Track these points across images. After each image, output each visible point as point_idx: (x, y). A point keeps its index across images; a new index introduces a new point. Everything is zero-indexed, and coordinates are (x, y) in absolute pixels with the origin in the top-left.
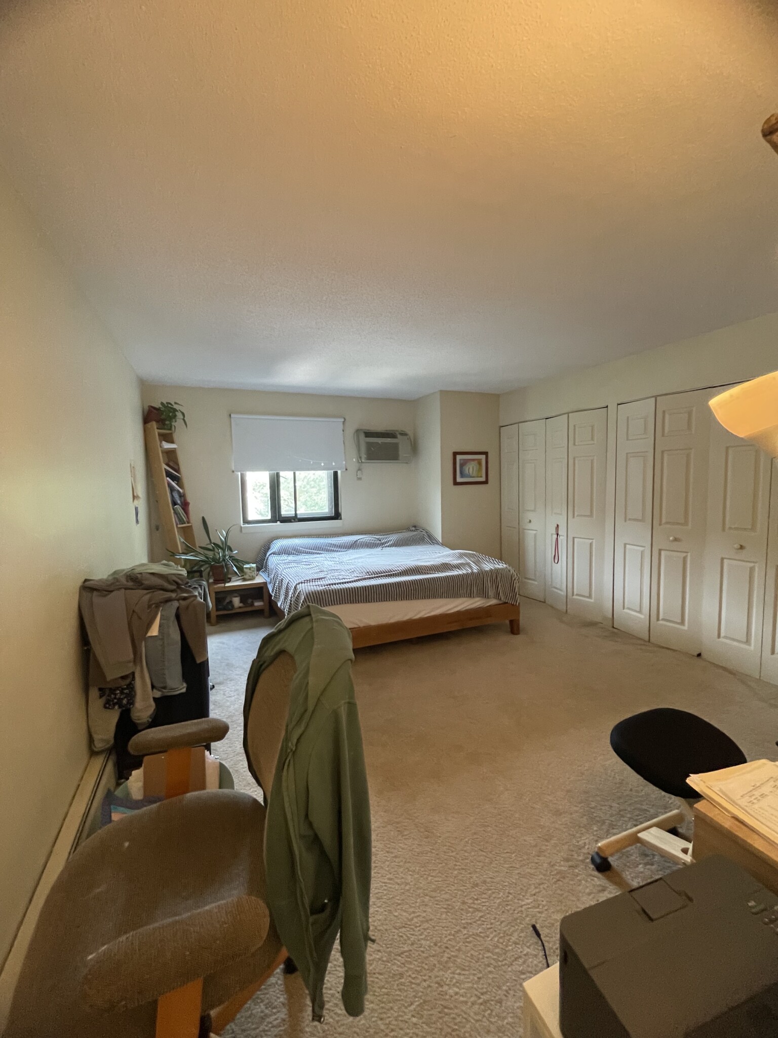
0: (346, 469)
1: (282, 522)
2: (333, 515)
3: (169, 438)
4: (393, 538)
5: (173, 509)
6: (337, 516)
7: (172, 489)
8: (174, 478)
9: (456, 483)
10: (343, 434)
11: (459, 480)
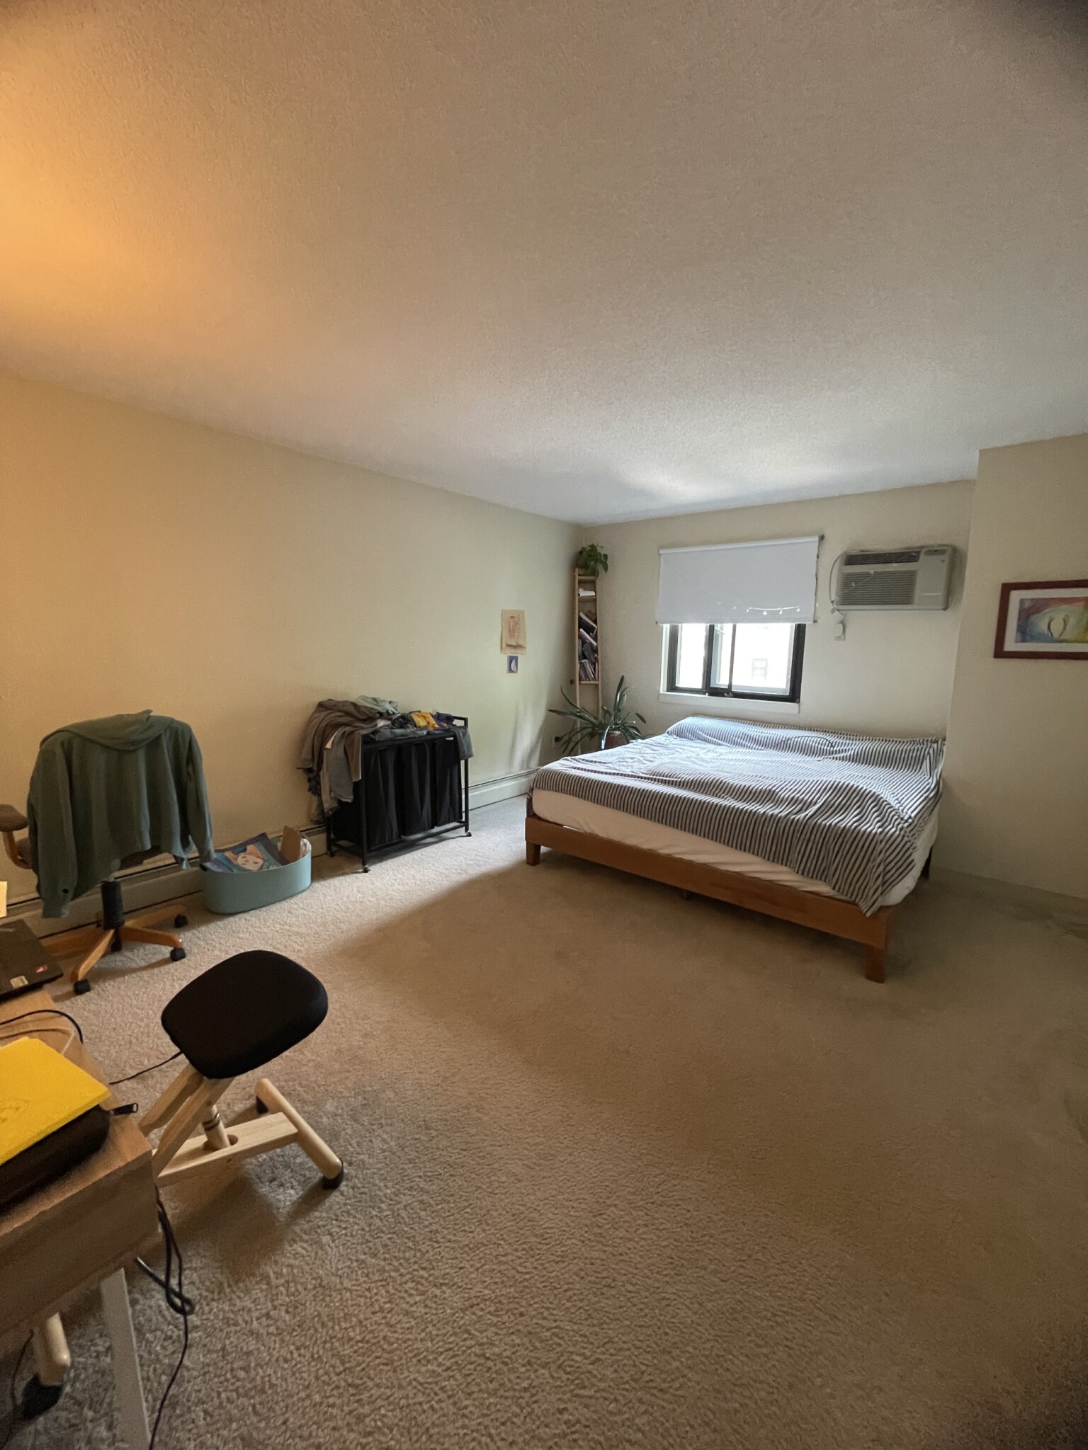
0: (815, 622)
1: (711, 694)
2: (788, 694)
3: (592, 585)
4: (856, 747)
5: (581, 663)
6: (794, 695)
7: (584, 641)
8: (589, 630)
9: (1000, 652)
10: (817, 562)
11: (1011, 645)
